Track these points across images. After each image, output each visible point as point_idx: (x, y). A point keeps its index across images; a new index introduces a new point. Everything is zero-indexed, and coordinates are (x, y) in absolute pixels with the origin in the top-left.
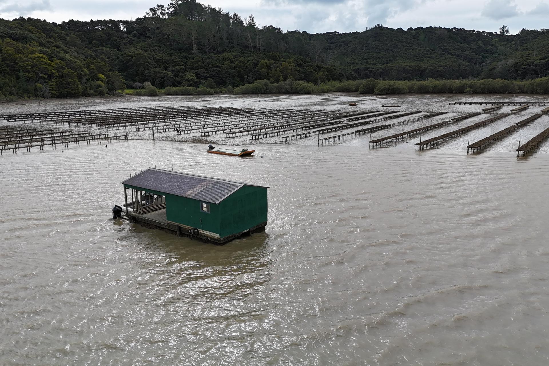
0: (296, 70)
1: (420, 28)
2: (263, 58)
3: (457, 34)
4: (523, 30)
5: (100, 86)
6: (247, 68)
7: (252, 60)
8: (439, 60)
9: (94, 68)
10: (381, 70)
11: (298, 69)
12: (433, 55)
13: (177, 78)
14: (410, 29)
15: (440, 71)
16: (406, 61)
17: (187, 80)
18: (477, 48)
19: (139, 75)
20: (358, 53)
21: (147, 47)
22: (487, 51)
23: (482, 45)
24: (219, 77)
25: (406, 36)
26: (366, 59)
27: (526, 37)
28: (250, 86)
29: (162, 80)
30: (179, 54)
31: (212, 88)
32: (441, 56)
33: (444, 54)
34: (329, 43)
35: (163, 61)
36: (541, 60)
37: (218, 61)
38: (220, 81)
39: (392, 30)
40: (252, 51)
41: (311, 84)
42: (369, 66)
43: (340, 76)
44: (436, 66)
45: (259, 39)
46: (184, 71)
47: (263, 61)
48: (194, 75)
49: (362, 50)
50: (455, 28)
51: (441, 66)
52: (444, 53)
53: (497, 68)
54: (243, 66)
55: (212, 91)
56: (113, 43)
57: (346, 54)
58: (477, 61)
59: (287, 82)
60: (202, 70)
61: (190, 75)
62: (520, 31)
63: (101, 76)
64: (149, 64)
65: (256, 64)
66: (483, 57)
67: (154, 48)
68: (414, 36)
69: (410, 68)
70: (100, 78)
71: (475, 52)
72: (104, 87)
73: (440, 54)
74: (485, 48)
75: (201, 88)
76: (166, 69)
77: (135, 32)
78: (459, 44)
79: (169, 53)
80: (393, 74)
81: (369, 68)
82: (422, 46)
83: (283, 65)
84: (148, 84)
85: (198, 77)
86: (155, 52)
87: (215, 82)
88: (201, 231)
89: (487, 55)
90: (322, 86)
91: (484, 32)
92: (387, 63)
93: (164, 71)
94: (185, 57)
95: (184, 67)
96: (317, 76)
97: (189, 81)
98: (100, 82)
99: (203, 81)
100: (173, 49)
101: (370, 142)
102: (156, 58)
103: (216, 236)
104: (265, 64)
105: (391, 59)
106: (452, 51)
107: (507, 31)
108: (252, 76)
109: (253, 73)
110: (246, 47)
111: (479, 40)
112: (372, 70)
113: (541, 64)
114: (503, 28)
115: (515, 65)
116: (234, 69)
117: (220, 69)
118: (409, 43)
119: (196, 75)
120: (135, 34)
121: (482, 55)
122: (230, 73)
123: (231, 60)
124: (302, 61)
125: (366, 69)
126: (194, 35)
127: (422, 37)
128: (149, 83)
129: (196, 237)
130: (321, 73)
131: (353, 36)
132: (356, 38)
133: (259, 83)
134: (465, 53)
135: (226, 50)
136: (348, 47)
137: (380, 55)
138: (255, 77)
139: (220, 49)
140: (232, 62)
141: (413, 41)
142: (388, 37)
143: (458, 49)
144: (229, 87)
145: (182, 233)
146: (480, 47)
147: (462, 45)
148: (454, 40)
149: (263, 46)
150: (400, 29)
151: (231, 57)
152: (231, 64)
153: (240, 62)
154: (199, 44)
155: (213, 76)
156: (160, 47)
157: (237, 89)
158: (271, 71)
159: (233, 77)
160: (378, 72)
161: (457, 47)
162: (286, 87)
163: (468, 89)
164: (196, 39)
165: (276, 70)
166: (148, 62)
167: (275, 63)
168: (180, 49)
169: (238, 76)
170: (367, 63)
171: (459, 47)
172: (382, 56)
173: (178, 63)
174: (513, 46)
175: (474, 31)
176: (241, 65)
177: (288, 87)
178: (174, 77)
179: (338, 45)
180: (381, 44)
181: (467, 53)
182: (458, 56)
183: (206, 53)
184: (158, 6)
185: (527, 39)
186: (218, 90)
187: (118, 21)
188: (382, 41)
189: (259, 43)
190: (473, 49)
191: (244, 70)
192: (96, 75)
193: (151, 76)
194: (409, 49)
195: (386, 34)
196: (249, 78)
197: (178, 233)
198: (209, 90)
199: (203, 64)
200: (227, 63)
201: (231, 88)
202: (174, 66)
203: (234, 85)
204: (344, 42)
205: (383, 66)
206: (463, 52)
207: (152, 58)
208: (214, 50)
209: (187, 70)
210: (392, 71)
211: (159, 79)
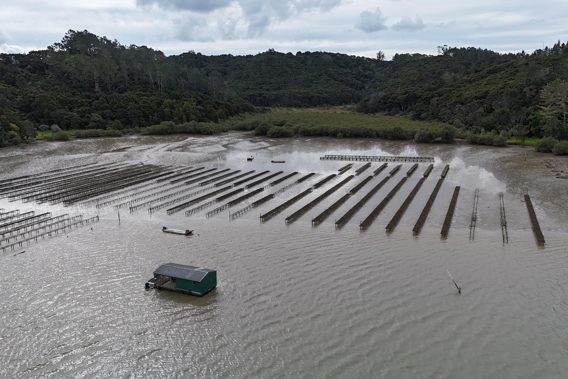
0: (197, 109)
1: (308, 53)
2: (165, 97)
3: (340, 59)
4: (397, 55)
5: (13, 136)
6: (151, 108)
7: (156, 100)
8: (325, 85)
9: (5, 118)
10: (273, 97)
11: (200, 107)
12: (319, 81)
13: (83, 119)
14: (299, 53)
15: (326, 98)
16: (296, 87)
17: (93, 121)
18: (358, 73)
19: (44, 117)
20: (252, 78)
21: (47, 86)
22: (366, 76)
23: (362, 70)
24: (125, 117)
25: (296, 61)
26: (260, 84)
27: (397, 65)
28: (157, 127)
29: (69, 121)
30: (83, 93)
31: (119, 129)
32: (327, 82)
33: (329, 80)
34: (224, 66)
35: (67, 101)
36: (403, 95)
37: (122, 101)
38: (126, 121)
39: (282, 54)
40: (154, 88)
41: (212, 123)
42: (263, 92)
43: (237, 110)
44: (322, 92)
45: (160, 77)
46: (90, 112)
47: (166, 101)
48: (100, 116)
49: (256, 74)
50: (338, 54)
51: (326, 93)
52: (329, 78)
53: (370, 101)
54: (148, 107)
55: (119, 132)
56: (8, 79)
57: (241, 78)
58: (357, 86)
59: (191, 123)
60: (107, 110)
61: (96, 116)
62: (394, 55)
63: (14, 126)
64: (53, 105)
65: (159, 104)
66: (363, 81)
67: (55, 87)
68: (303, 61)
69: (300, 95)
70: (13, 128)
71: (356, 78)
72: (18, 138)
73: (326, 80)
74: (364, 73)
75: (109, 131)
76: (71, 109)
77: (29, 66)
78: (343, 69)
79: (71, 92)
80: (285, 100)
81: (263, 94)
82: (310, 71)
83: (185, 104)
84: (55, 127)
85: (104, 118)
86: (57, 92)
87: (122, 122)
88: (192, 292)
89: (367, 79)
90: (222, 124)
91: (363, 57)
92: (279, 88)
93: (70, 113)
94: (89, 97)
95: (89, 108)
96: (217, 113)
97: (95, 122)
98: (13, 132)
99: (110, 122)
100: (74, 87)
101: (261, 217)
102: (59, 98)
103: (199, 293)
104: (168, 104)
105: (283, 84)
106: (336, 77)
107: (383, 56)
108: (156, 116)
109: (157, 112)
110: (147, 83)
111: (359, 65)
112: (266, 97)
113: (402, 99)
114: (379, 53)
115: (384, 98)
116: (139, 109)
117: (125, 110)
118: (299, 69)
119: (102, 116)
120: (30, 68)
121: (362, 80)
122: (135, 113)
123: (135, 100)
124: (202, 98)
125: (261, 95)
126: (96, 74)
127: (309, 62)
128: (56, 125)
129: (190, 294)
130: (220, 110)
131: (246, 59)
132: (250, 62)
133: (165, 124)
134: (347, 78)
135: (128, 88)
136: (243, 71)
137: (272, 80)
138: (160, 116)
139: (122, 86)
140: (136, 102)
141: (302, 66)
142: (279, 63)
143: (341, 74)
144: (136, 127)
145: (183, 293)
146: (359, 73)
147: (345, 71)
148: (337, 65)
149: (164, 85)
150: (290, 54)
151: (135, 97)
152: (136, 105)
153: (144, 102)
154: (101, 82)
155: (120, 117)
156: (61, 85)
157: (144, 130)
158: (175, 110)
159: (139, 117)
160: (271, 98)
161: (340, 72)
162: (190, 128)
163: (340, 134)
164: (98, 78)
165: (179, 109)
166: (52, 103)
167: (177, 102)
168: (81, 87)
169: (144, 117)
170: (261, 88)
171: (342, 72)
172: (274, 81)
173: (82, 103)
174: (387, 72)
175: (355, 56)
176: (145, 106)
177: (192, 128)
178: (80, 118)
179: (233, 68)
180: (273, 69)
181: (349, 79)
182: (342, 81)
183: (107, 90)
184: (55, 44)
185: (398, 66)
186: (125, 130)
187: (10, 55)
188: (274, 67)
189: (160, 81)
190: (354, 74)
191: (148, 111)
192: (8, 126)
193: (56, 118)
194: (299, 75)
195: (278, 60)
196: (154, 117)
197: (182, 293)
198: (117, 132)
199: (108, 105)
200: (132, 104)
201: (138, 128)
202: (79, 107)
203: (141, 125)
204: (238, 66)
205: (275, 93)
206: (345, 78)
207: (55, 98)
208: (116, 88)
209: (92, 111)
210: (284, 97)
211: (65, 121)
